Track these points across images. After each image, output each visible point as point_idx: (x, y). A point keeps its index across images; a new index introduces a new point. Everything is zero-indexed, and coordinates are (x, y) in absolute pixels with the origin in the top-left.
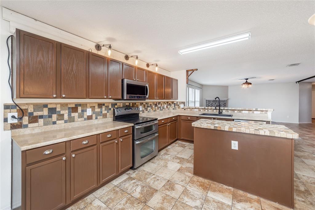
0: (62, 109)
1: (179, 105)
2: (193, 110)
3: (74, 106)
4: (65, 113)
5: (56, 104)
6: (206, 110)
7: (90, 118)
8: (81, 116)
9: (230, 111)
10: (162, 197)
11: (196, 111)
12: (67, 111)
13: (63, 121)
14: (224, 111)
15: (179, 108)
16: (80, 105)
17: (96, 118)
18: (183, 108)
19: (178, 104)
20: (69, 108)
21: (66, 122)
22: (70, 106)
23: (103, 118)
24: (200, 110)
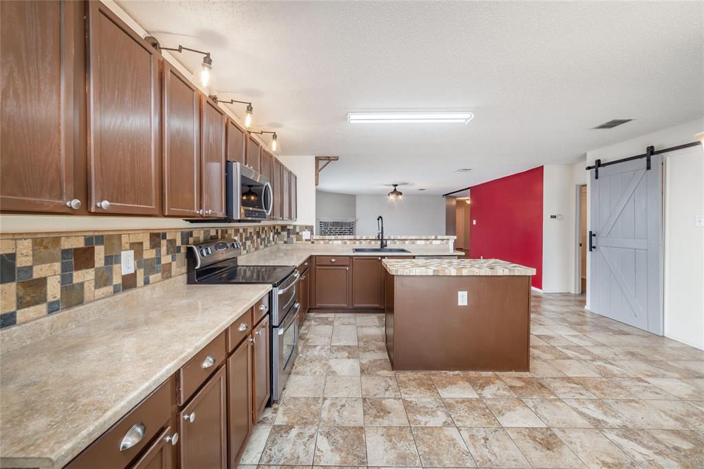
0: (38, 260)
1: (300, 234)
2: (331, 242)
3: (80, 243)
4: (51, 274)
5: (16, 237)
6: (358, 242)
7: (129, 282)
8: (103, 280)
9: (398, 242)
10: (383, 435)
11: (339, 245)
12: (57, 266)
13: (43, 308)
14: (388, 242)
15: (299, 238)
16: (100, 239)
17: (147, 282)
18: (310, 240)
19: (298, 231)
20: (65, 252)
21: (53, 308)
22: (67, 244)
23: (164, 278)
24: (346, 243)
